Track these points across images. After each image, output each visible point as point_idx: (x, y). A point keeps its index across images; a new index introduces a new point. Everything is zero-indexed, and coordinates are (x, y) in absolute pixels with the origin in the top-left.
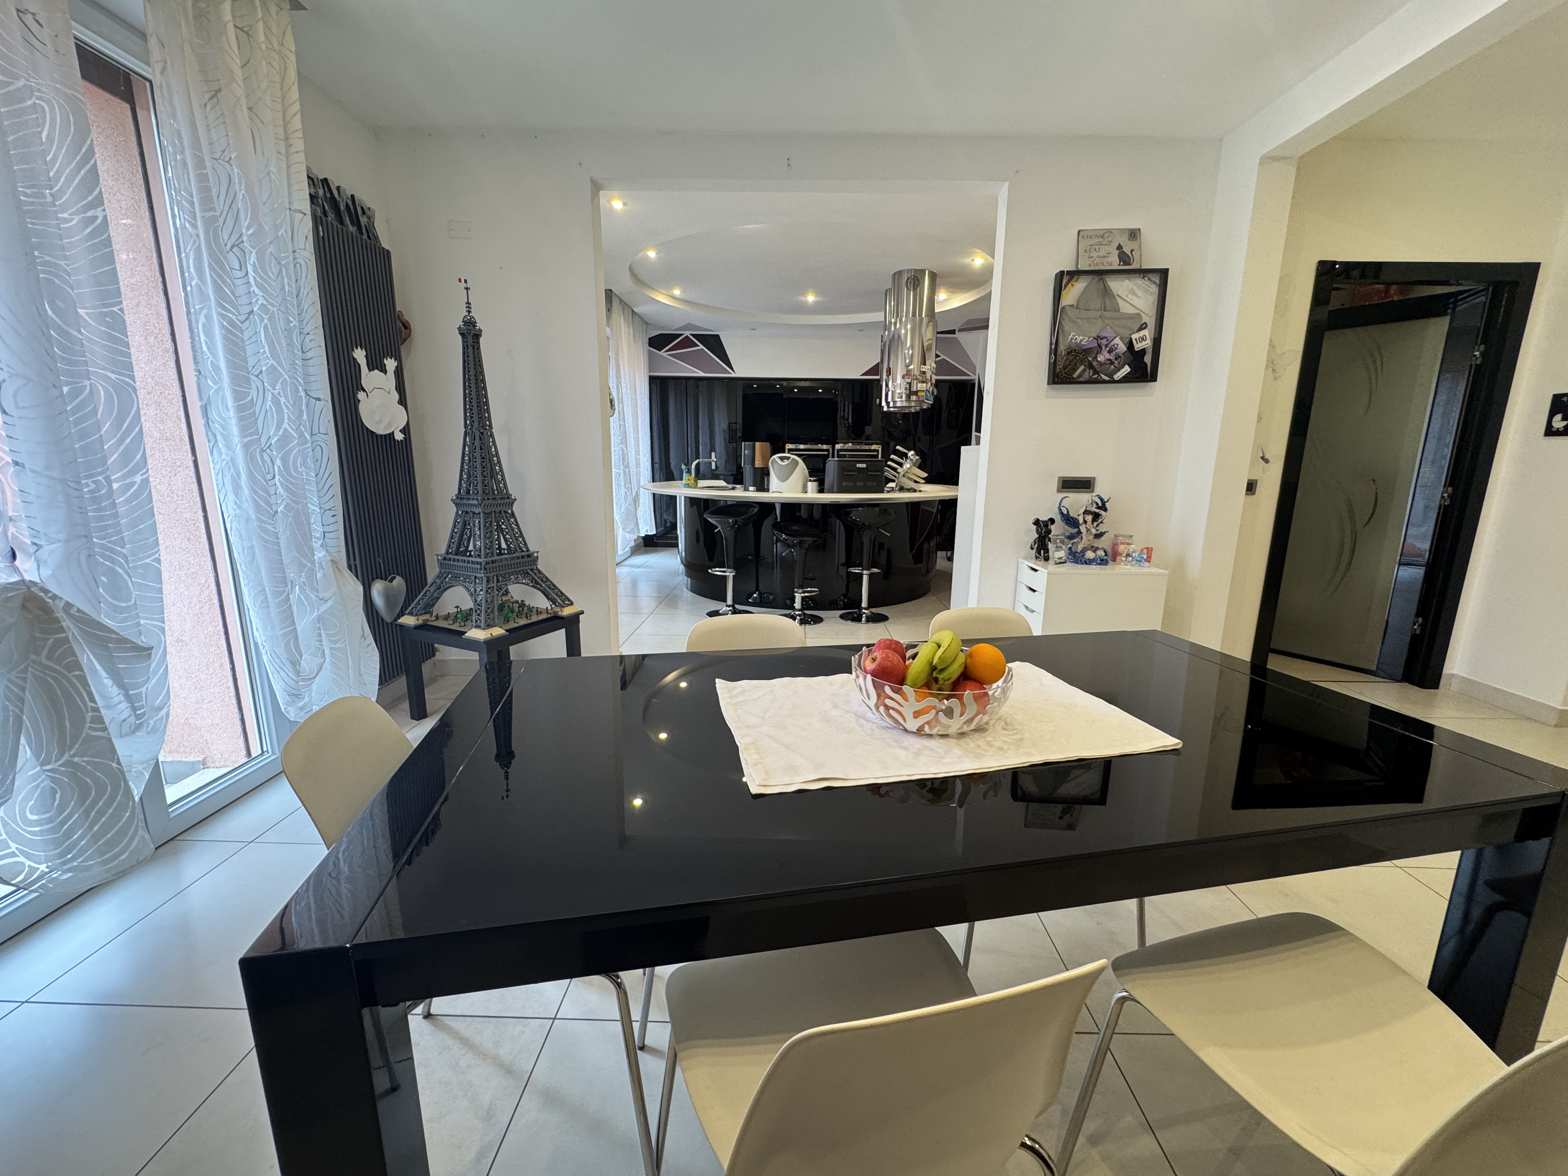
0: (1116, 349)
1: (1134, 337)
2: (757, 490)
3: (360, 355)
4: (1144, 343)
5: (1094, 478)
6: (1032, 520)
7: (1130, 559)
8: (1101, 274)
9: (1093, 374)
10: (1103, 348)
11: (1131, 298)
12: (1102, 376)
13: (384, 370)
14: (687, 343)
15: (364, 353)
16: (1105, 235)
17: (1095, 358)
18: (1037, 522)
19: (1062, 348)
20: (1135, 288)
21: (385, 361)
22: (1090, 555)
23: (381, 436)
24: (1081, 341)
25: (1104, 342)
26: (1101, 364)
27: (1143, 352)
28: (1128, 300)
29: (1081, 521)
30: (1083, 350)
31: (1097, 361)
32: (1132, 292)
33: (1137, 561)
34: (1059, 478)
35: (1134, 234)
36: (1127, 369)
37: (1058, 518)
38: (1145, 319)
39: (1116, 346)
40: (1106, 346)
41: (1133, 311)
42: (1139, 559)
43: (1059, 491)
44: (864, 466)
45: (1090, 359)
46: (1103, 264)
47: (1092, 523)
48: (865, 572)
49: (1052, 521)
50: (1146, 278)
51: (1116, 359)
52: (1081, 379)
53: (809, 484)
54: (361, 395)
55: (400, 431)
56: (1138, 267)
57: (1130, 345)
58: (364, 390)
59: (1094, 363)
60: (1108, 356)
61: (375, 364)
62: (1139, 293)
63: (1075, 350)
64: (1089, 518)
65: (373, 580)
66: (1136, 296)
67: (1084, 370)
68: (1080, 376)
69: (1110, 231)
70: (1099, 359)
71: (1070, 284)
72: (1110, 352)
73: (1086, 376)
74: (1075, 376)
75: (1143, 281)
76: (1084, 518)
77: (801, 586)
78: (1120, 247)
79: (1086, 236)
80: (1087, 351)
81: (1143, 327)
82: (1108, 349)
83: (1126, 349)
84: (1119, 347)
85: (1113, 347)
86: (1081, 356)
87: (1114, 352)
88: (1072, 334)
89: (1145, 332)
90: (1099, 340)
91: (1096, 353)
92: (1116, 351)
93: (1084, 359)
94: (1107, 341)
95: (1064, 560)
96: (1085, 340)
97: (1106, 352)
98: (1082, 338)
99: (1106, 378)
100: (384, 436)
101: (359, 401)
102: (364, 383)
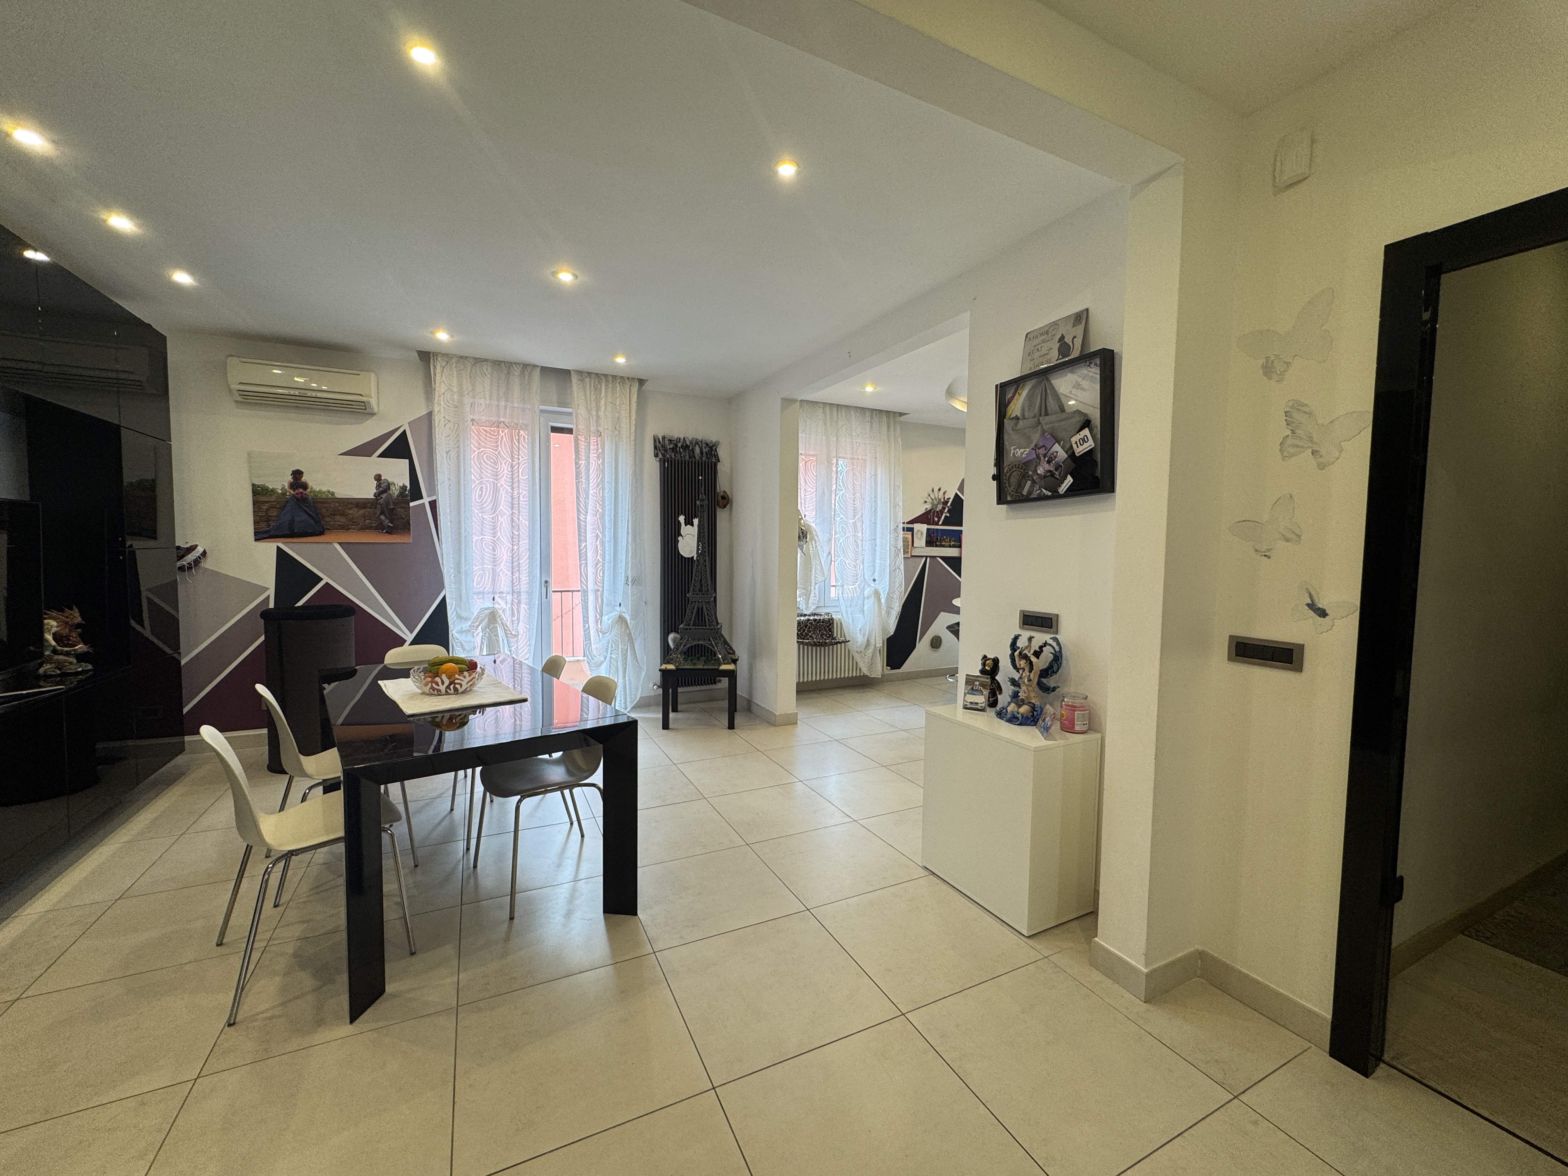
0: (1055, 457)
1: (1073, 440)
3: (682, 519)
4: (1086, 445)
5: (1057, 616)
8: (1043, 375)
9: (1039, 490)
10: (1042, 458)
11: (1075, 393)
12: (1044, 490)
13: (692, 525)
15: (684, 517)
16: (1045, 332)
17: (1036, 471)
19: (1004, 464)
20: (1080, 380)
21: (694, 520)
23: (685, 558)
24: (1022, 454)
25: (1043, 451)
26: (1041, 477)
27: (1089, 456)
28: (1071, 396)
30: (1023, 464)
31: (1038, 474)
32: (1078, 385)
34: (1024, 610)
35: (1082, 318)
36: (1069, 480)
38: (1087, 415)
39: (1055, 454)
40: (1045, 456)
41: (1079, 406)
43: (1019, 626)
45: (1032, 473)
46: (1043, 363)
50: (1092, 365)
51: (1057, 470)
52: (1031, 496)
54: (680, 538)
57: (1071, 452)
58: (682, 536)
59: (1036, 478)
60: (1047, 467)
61: (689, 522)
62: (1082, 384)
63: (1018, 466)
66: (1082, 388)
67: (1032, 487)
68: (1030, 492)
69: (1054, 323)
70: (1039, 472)
71: (1017, 394)
72: (1049, 462)
73: (1033, 493)
74: (1026, 492)
75: (1090, 369)
78: (1061, 339)
79: (1032, 338)
80: (1028, 464)
81: (1087, 424)
82: (1046, 459)
83: (1066, 456)
84: (1059, 454)
85: (1052, 456)
86: (1022, 471)
87: (1053, 462)
88: (1012, 448)
89: (1086, 432)
90: (1037, 450)
91: (1036, 466)
92: (1056, 460)
93: (1026, 473)
94: (1045, 450)
95: (981, 707)
96: (1025, 453)
97: (1045, 463)
98: (1023, 450)
99: (1050, 494)
100: (688, 558)
101: (678, 541)
102: (682, 532)
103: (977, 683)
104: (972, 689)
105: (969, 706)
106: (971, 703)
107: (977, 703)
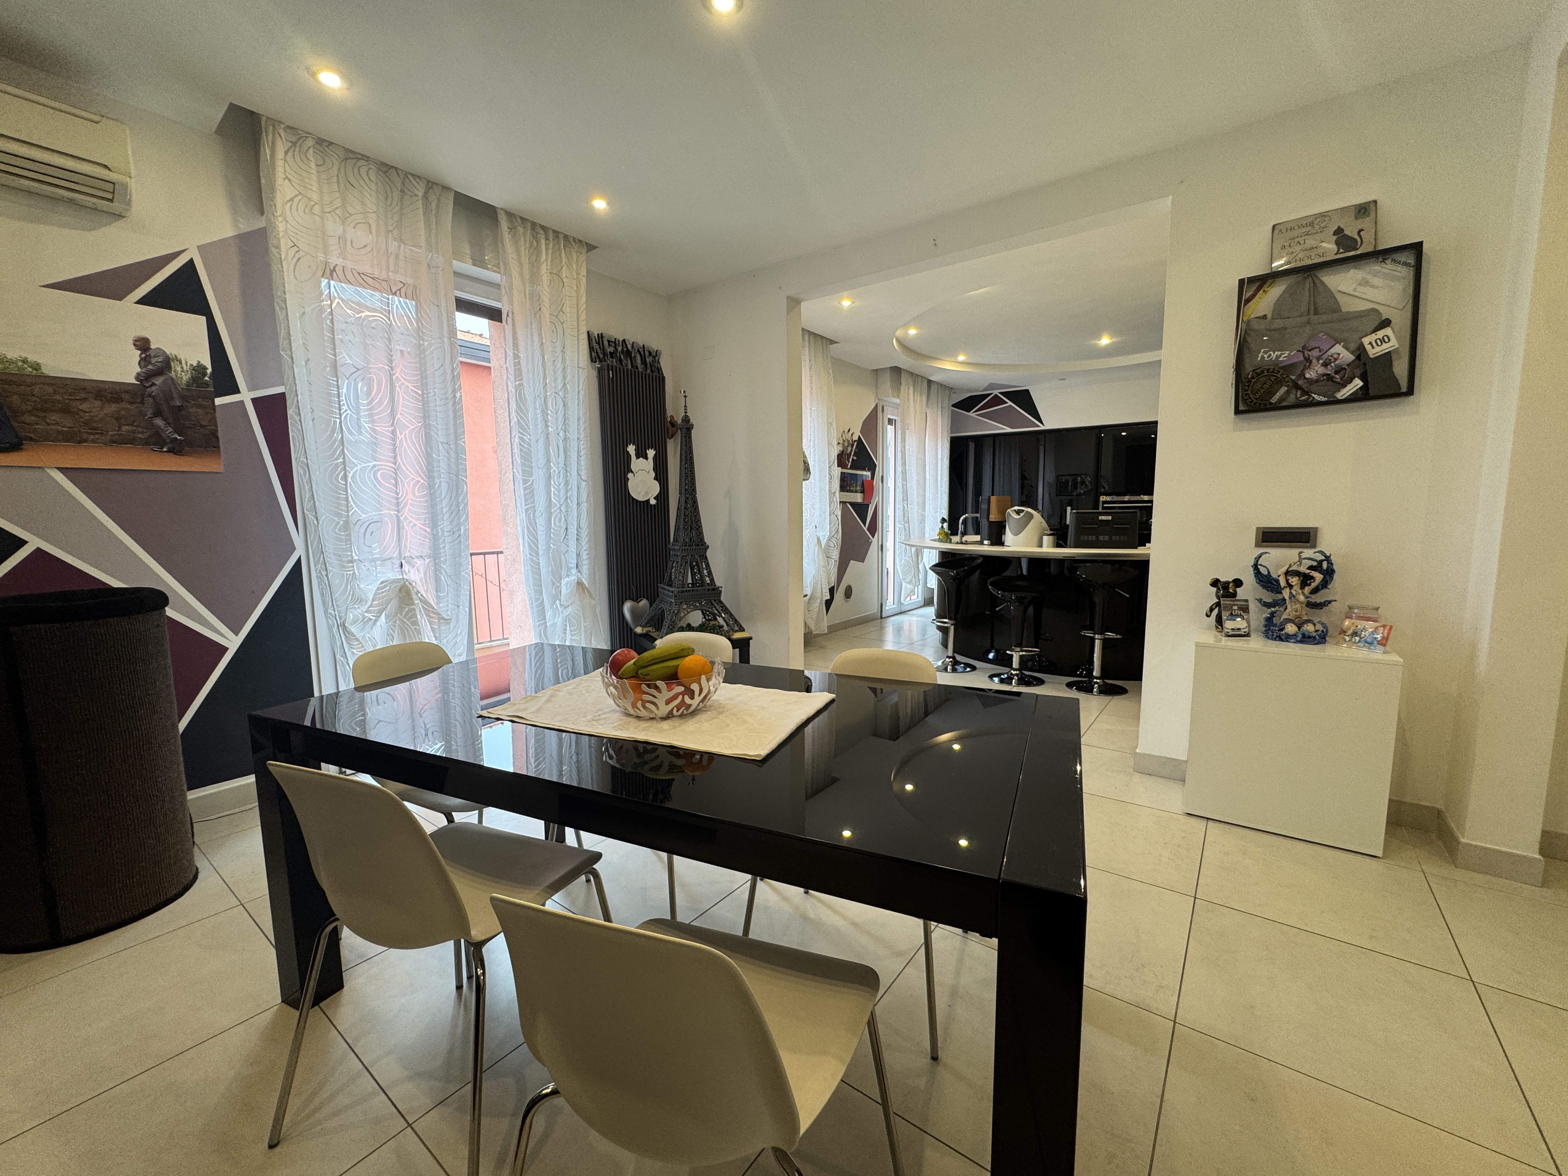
0: (1336, 360)
1: (1366, 341)
2: (992, 544)
3: (631, 449)
4: (1385, 346)
5: (1316, 530)
6: (1209, 580)
7: (1357, 639)
8: (1309, 271)
9: (1301, 396)
10: (1314, 361)
11: (1362, 291)
12: (1315, 396)
13: (646, 458)
14: (996, 401)
15: (634, 447)
16: (1312, 224)
17: (1302, 375)
18: (1215, 583)
19: (1248, 368)
20: (1369, 277)
21: (648, 452)
22: (1291, 629)
23: (640, 502)
24: (1278, 357)
25: (1316, 353)
26: (1311, 382)
27: (1387, 358)
28: (1356, 294)
29: (1283, 583)
30: (1281, 368)
31: (1306, 378)
32: (1365, 283)
33: (1366, 642)
34: (1258, 529)
35: (1364, 210)
36: (1358, 383)
37: (1249, 579)
38: (1386, 313)
40: (1318, 359)
41: (1369, 306)
42: (1368, 640)
43: (1257, 545)
44: (1110, 518)
45: (1293, 377)
46: (1309, 257)
47: (1302, 588)
48: (1097, 636)
49: (1238, 583)
50: (1388, 262)
51: (1336, 373)
52: (1284, 404)
53: (1045, 538)
54: (630, 475)
55: (654, 498)
56: (1370, 249)
57: (1360, 353)
58: (632, 472)
59: (1300, 382)
60: (1321, 370)
61: (641, 454)
62: (1375, 281)
63: (1268, 370)
64: (1294, 581)
65: (626, 600)
66: (1373, 287)
67: (1288, 393)
68: (1281, 400)
69: (1323, 215)
70: (1307, 376)
71: (1261, 291)
72: (1325, 365)
73: (1292, 399)
74: (1274, 400)
75: (1384, 266)
76: (1287, 581)
77: (1020, 645)
78: (1339, 231)
79: (1284, 230)
80: (1288, 368)
81: (1386, 323)
82: (1321, 362)
83: (1354, 358)
84: (1341, 356)
85: (1330, 358)
86: (1279, 376)
87: (1332, 364)
88: (1262, 350)
89: (1388, 331)
90: (1306, 352)
91: (1304, 369)
92: (1337, 362)
93: (1284, 378)
94: (1320, 351)
95: (1245, 632)
96: (1283, 356)
97: (1319, 366)
98: (1279, 353)
99: (1324, 399)
100: (643, 502)
101: (628, 479)
102: (633, 467)
103: (1236, 608)
104: (1231, 614)
105: (1231, 633)
106: (1233, 629)
107: (1239, 629)
